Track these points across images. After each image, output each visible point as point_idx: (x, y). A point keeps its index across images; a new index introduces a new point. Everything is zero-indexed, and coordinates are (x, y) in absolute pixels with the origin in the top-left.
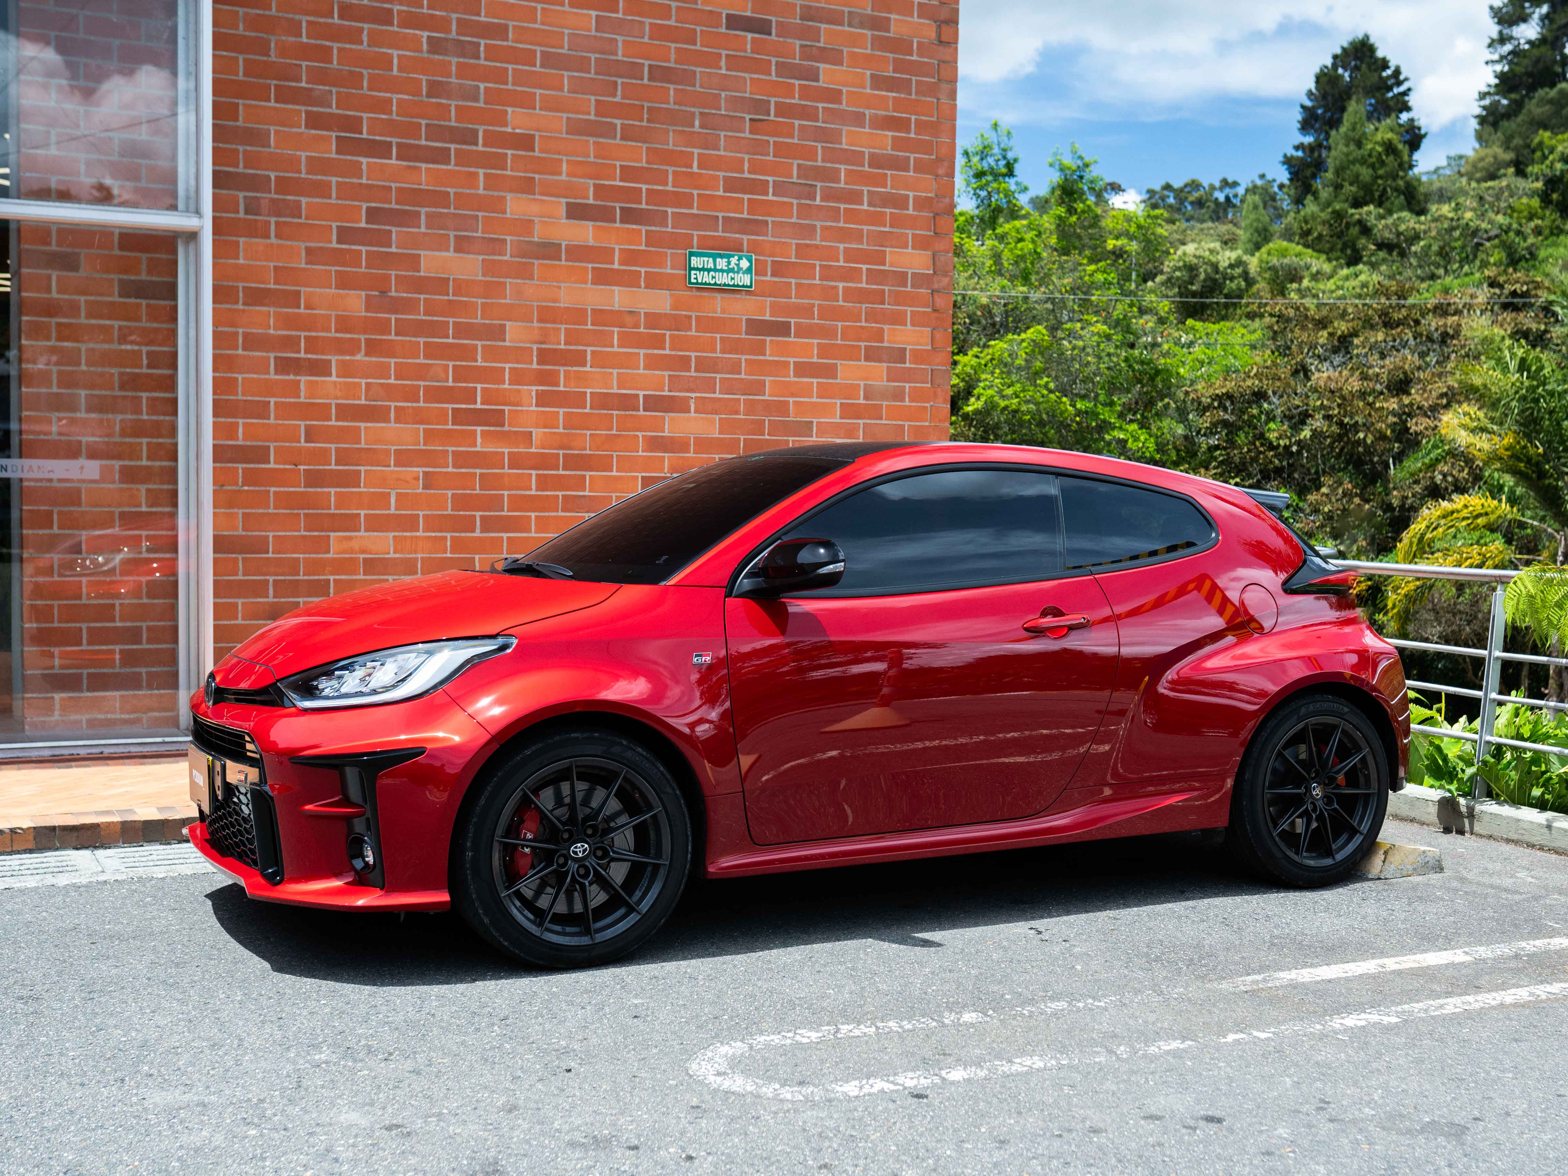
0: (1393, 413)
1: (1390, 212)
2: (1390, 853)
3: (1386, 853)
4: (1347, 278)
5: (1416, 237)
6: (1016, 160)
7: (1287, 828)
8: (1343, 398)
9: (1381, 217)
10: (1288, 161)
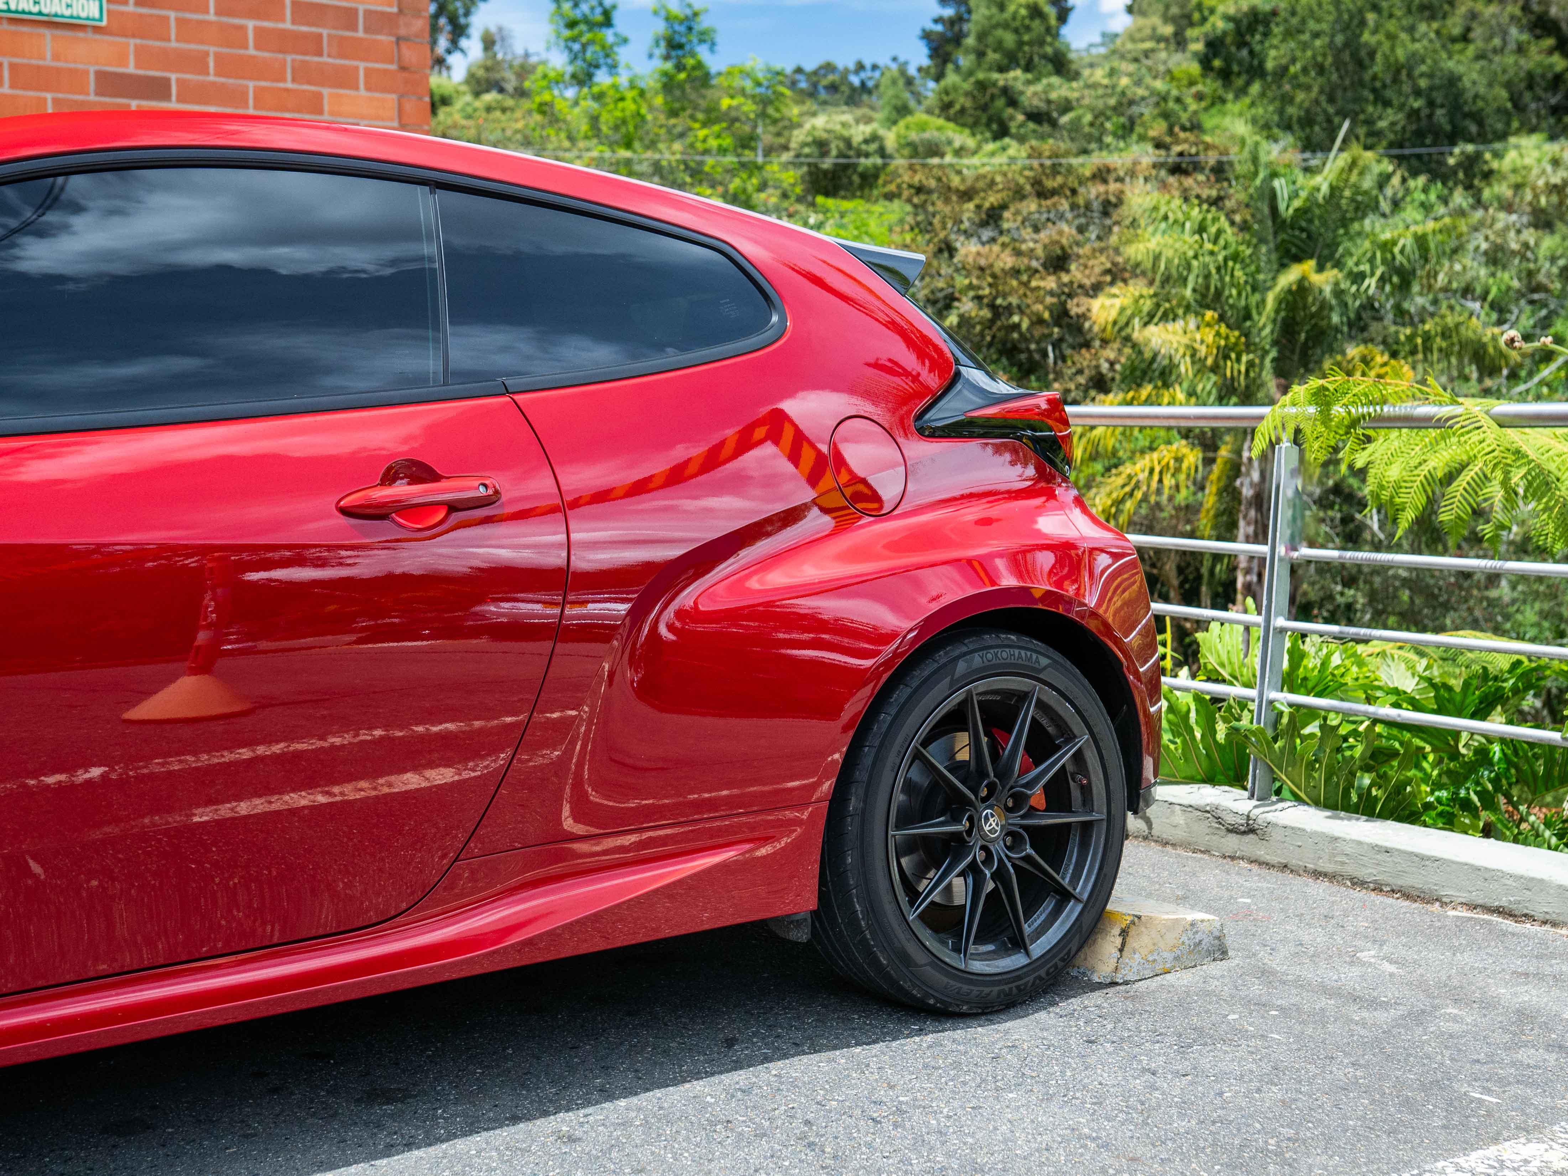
0: (1052, 293)
1: (1038, 79)
2: (1132, 932)
3: (1124, 933)
4: (993, 154)
5: (1066, 106)
6: (614, 7)
7: (938, 900)
8: (994, 276)
9: (1029, 82)
10: (927, 36)
